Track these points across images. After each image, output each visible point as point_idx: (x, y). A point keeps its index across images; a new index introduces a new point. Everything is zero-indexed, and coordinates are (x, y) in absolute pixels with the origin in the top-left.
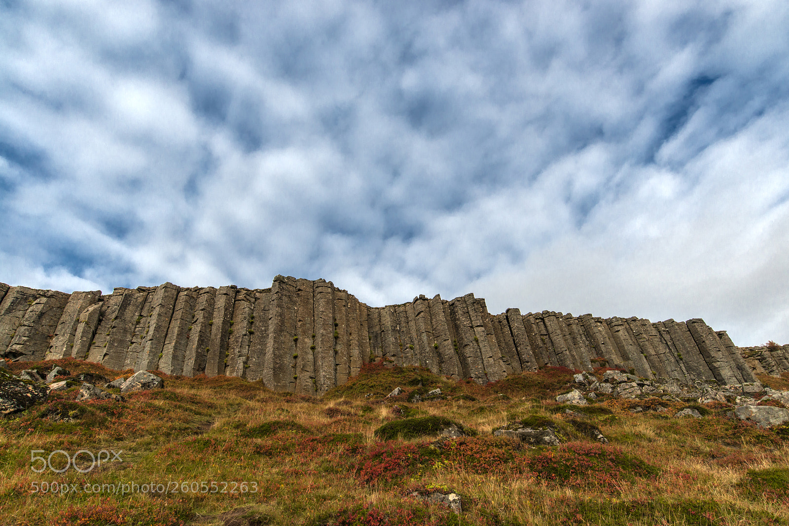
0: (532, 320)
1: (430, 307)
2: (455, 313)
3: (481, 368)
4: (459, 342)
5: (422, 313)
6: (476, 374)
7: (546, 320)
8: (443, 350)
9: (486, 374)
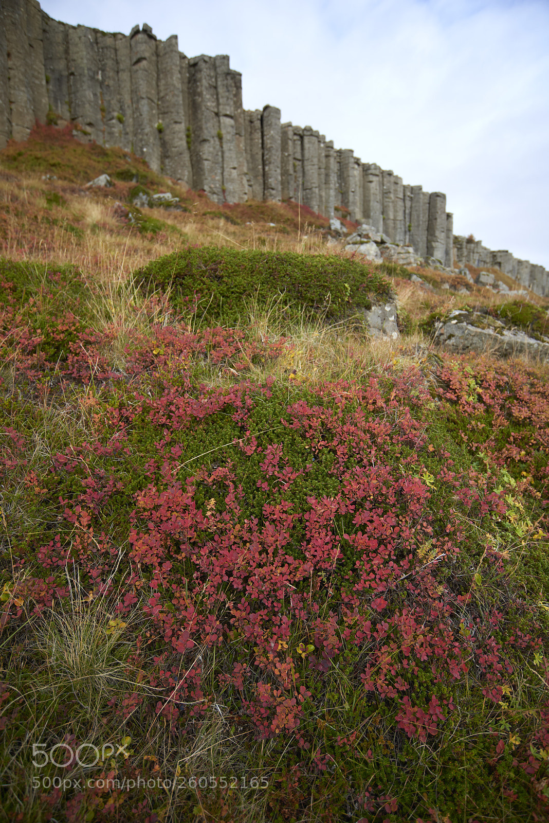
0: (290, 134)
1: (158, 56)
2: (195, 81)
3: (219, 180)
4: (194, 132)
5: (144, 63)
6: (210, 188)
7: (306, 140)
8: (170, 137)
9: (224, 191)
